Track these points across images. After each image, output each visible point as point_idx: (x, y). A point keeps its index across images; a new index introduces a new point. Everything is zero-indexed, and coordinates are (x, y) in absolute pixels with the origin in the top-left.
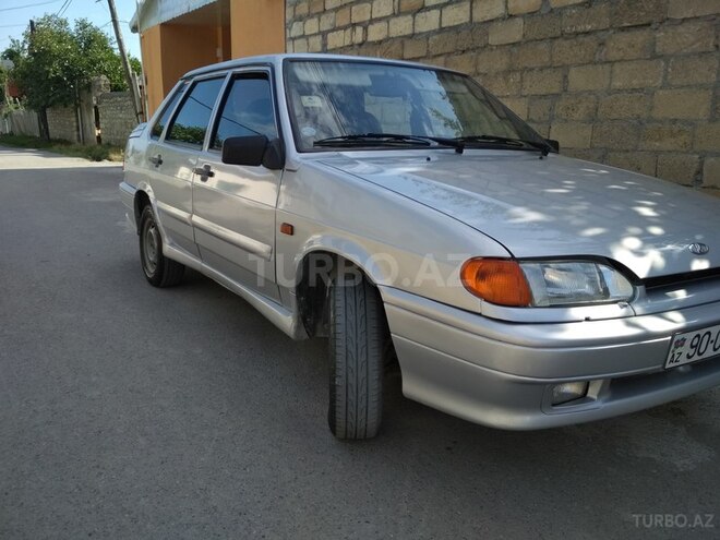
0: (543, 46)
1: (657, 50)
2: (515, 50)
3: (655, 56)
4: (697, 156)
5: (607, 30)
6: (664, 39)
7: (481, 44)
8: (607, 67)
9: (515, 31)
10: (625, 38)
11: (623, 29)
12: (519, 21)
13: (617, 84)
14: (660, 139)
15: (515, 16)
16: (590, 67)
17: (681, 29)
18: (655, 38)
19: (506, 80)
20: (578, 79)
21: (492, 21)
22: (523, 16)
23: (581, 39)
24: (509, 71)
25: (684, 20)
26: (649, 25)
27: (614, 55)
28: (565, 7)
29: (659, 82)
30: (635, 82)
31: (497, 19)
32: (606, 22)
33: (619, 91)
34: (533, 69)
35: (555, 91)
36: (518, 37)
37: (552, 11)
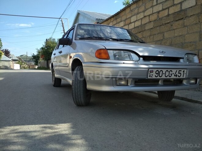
0: (158, 28)
1: (185, 24)
2: (151, 30)
3: (185, 26)
4: (197, 51)
5: (173, 21)
6: (187, 22)
7: (144, 30)
8: (173, 31)
9: (151, 26)
10: (177, 23)
11: (177, 21)
12: (152, 23)
13: (176, 35)
14: (188, 48)
15: (151, 22)
16: (169, 32)
17: (190, 18)
18: (184, 22)
19: (150, 38)
20: (167, 35)
21: (146, 24)
22: (153, 21)
23: (167, 25)
24: (150, 35)
25: (191, 16)
26: (183, 19)
27: (175, 28)
28: (163, 17)
29: (186, 33)
30: (180, 34)
31: (147, 23)
32: (172, 20)
33: (177, 36)
34: (156, 34)
35: (162, 39)
36: (152, 27)
37: (160, 19)
